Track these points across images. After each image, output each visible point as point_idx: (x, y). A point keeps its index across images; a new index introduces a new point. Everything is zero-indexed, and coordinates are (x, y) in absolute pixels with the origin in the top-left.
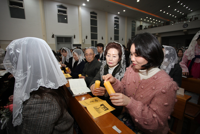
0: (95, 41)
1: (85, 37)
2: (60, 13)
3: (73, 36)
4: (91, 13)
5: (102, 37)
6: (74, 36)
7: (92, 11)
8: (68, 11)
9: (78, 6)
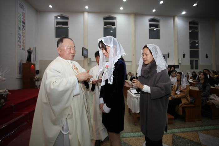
0: (195, 61)
1: (182, 56)
2: (152, 27)
3: (166, 55)
4: (190, 23)
5: (207, 55)
6: (168, 54)
7: (191, 20)
8: (161, 24)
9: (174, 17)
